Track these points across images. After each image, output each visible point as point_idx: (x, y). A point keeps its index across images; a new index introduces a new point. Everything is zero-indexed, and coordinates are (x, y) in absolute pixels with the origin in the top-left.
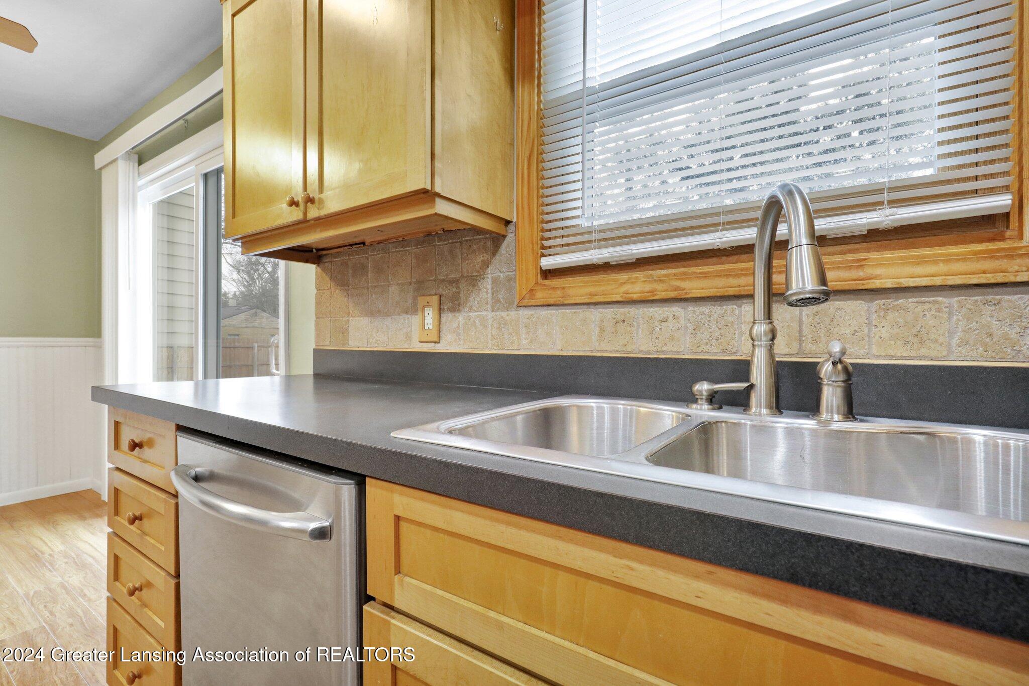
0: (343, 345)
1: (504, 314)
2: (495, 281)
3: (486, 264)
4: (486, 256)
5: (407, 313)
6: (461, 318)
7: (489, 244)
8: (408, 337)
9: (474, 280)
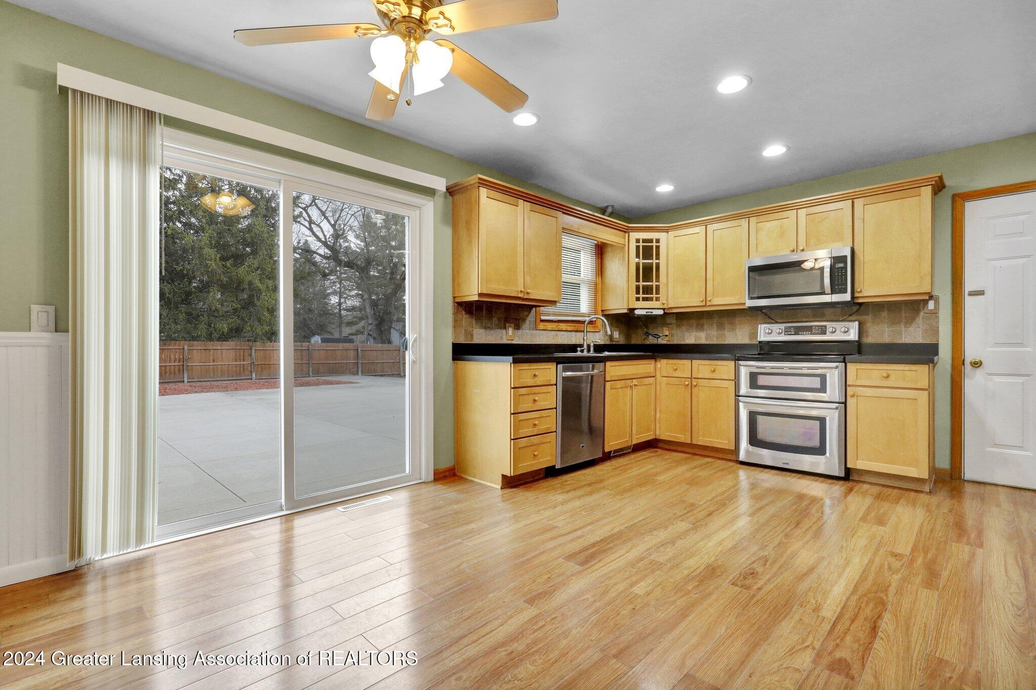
0: (471, 341)
1: (532, 332)
2: (530, 321)
3: (527, 316)
4: (527, 313)
5: (501, 329)
6: (520, 332)
7: (528, 309)
8: (502, 338)
9: (524, 320)
